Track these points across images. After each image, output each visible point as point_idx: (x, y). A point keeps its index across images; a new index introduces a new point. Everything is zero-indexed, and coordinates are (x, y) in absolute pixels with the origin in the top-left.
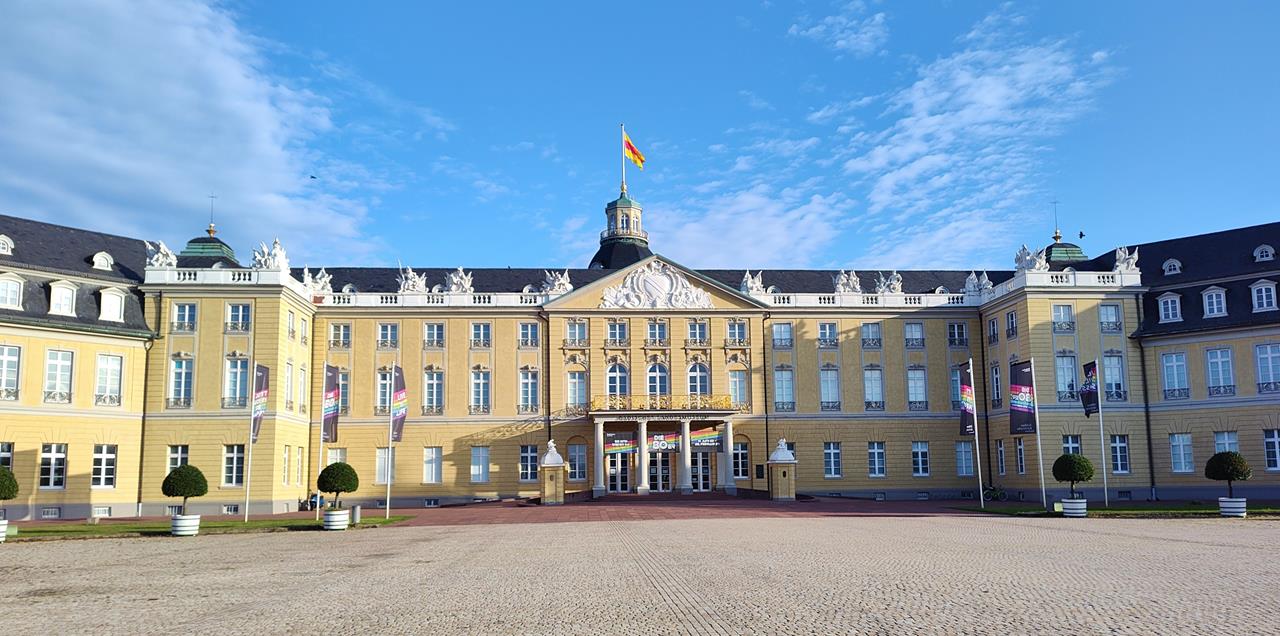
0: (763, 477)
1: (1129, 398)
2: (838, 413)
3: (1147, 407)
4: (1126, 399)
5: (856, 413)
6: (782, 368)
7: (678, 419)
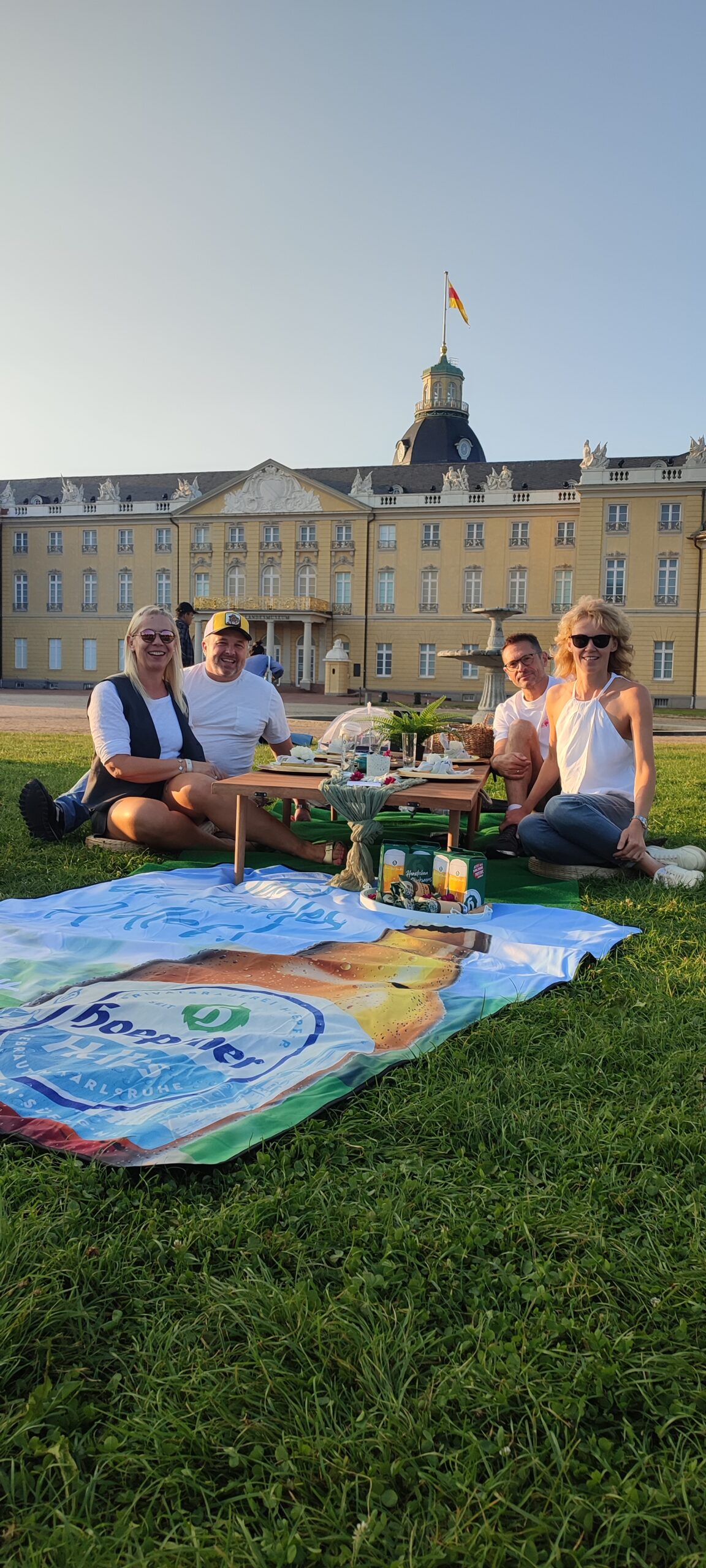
0: (359, 675)
1: (680, 603)
2: (435, 615)
3: (698, 612)
4: (677, 604)
5: (453, 615)
6: (389, 570)
7: (262, 619)
